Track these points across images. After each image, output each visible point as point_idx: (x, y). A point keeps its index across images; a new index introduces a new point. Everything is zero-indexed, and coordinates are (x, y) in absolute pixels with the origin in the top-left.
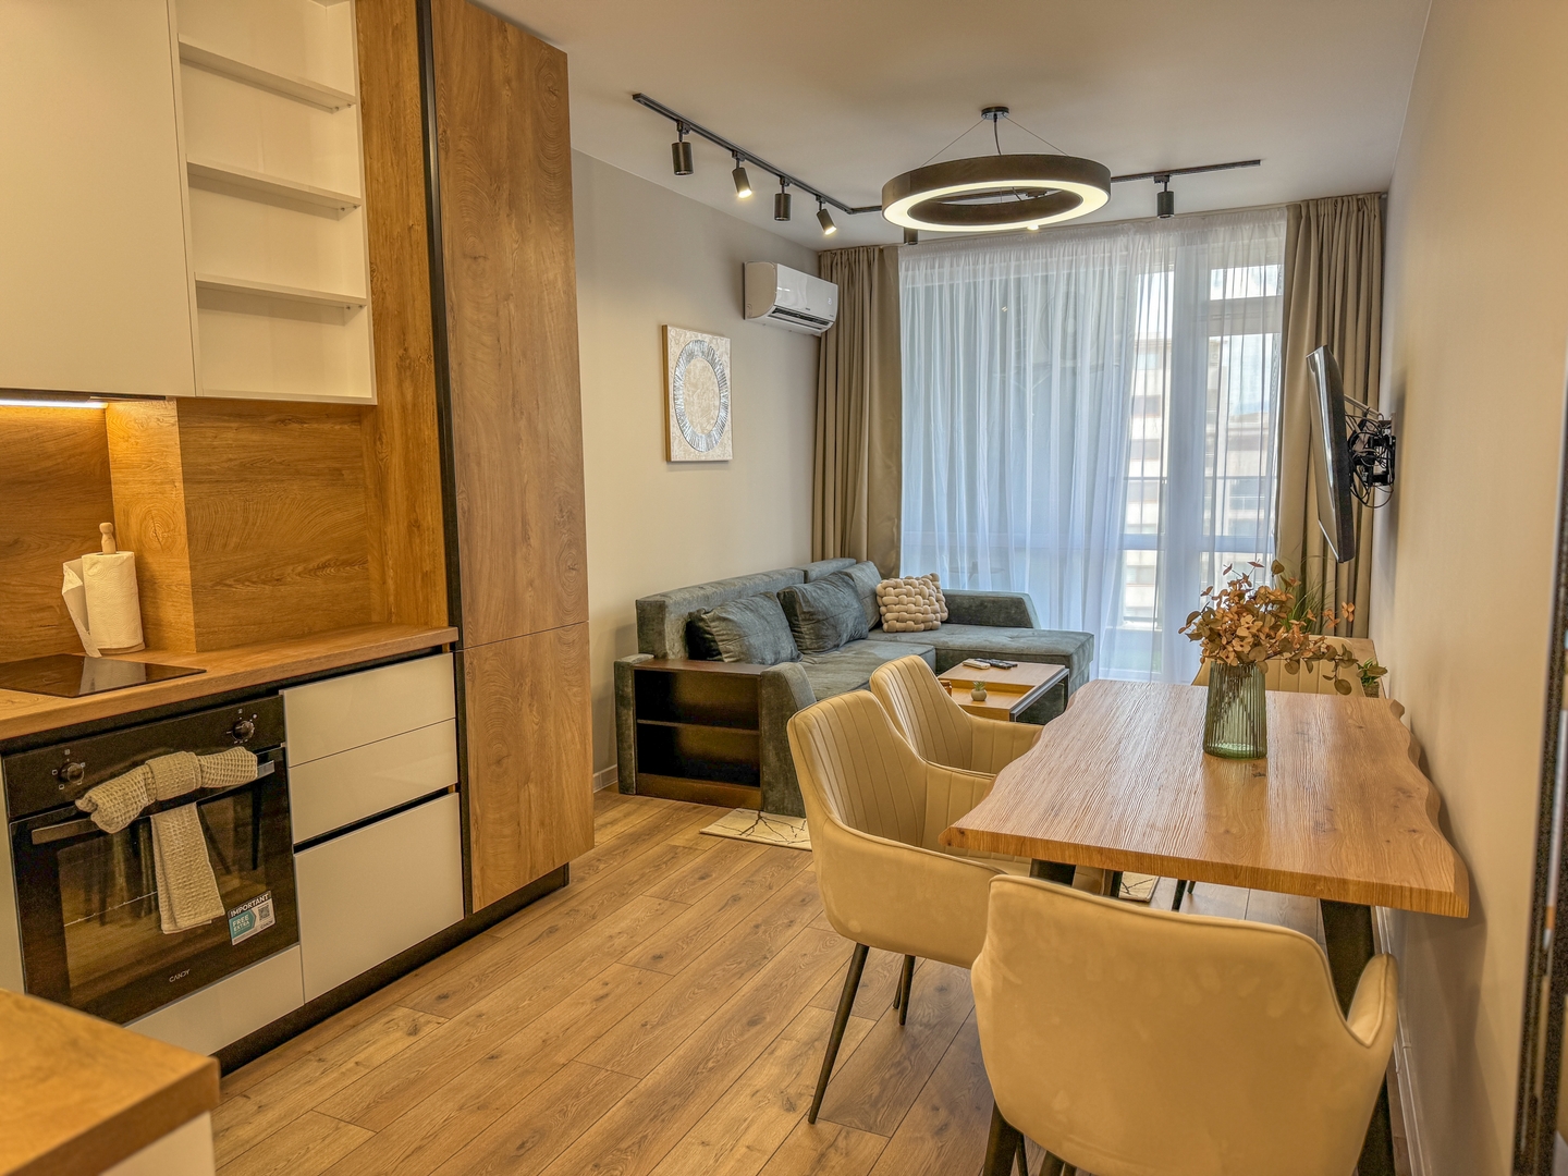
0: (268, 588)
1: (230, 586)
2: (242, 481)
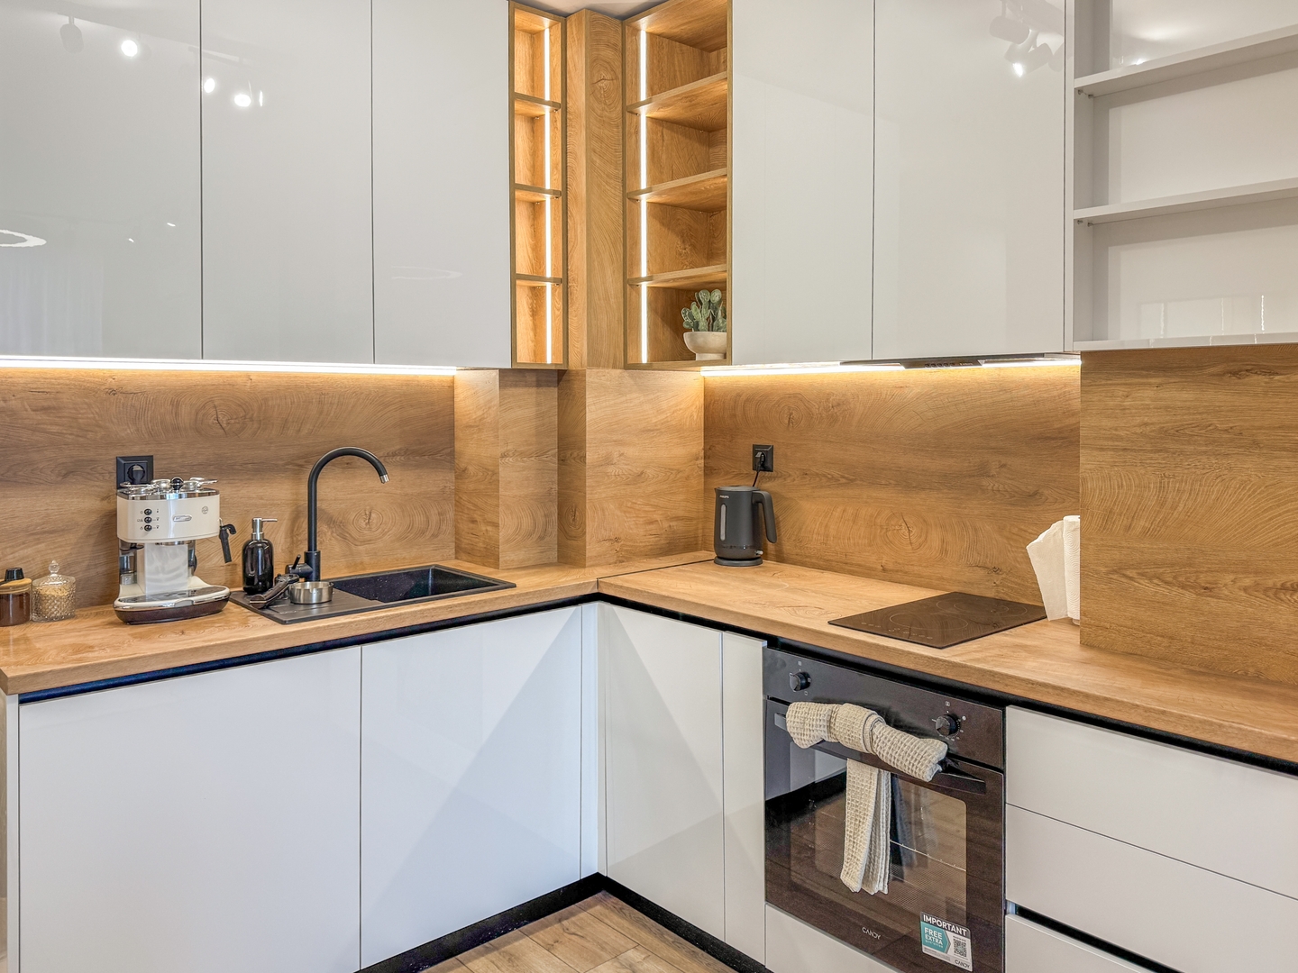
0: (1189, 597)
1: (1131, 578)
2: (1160, 451)
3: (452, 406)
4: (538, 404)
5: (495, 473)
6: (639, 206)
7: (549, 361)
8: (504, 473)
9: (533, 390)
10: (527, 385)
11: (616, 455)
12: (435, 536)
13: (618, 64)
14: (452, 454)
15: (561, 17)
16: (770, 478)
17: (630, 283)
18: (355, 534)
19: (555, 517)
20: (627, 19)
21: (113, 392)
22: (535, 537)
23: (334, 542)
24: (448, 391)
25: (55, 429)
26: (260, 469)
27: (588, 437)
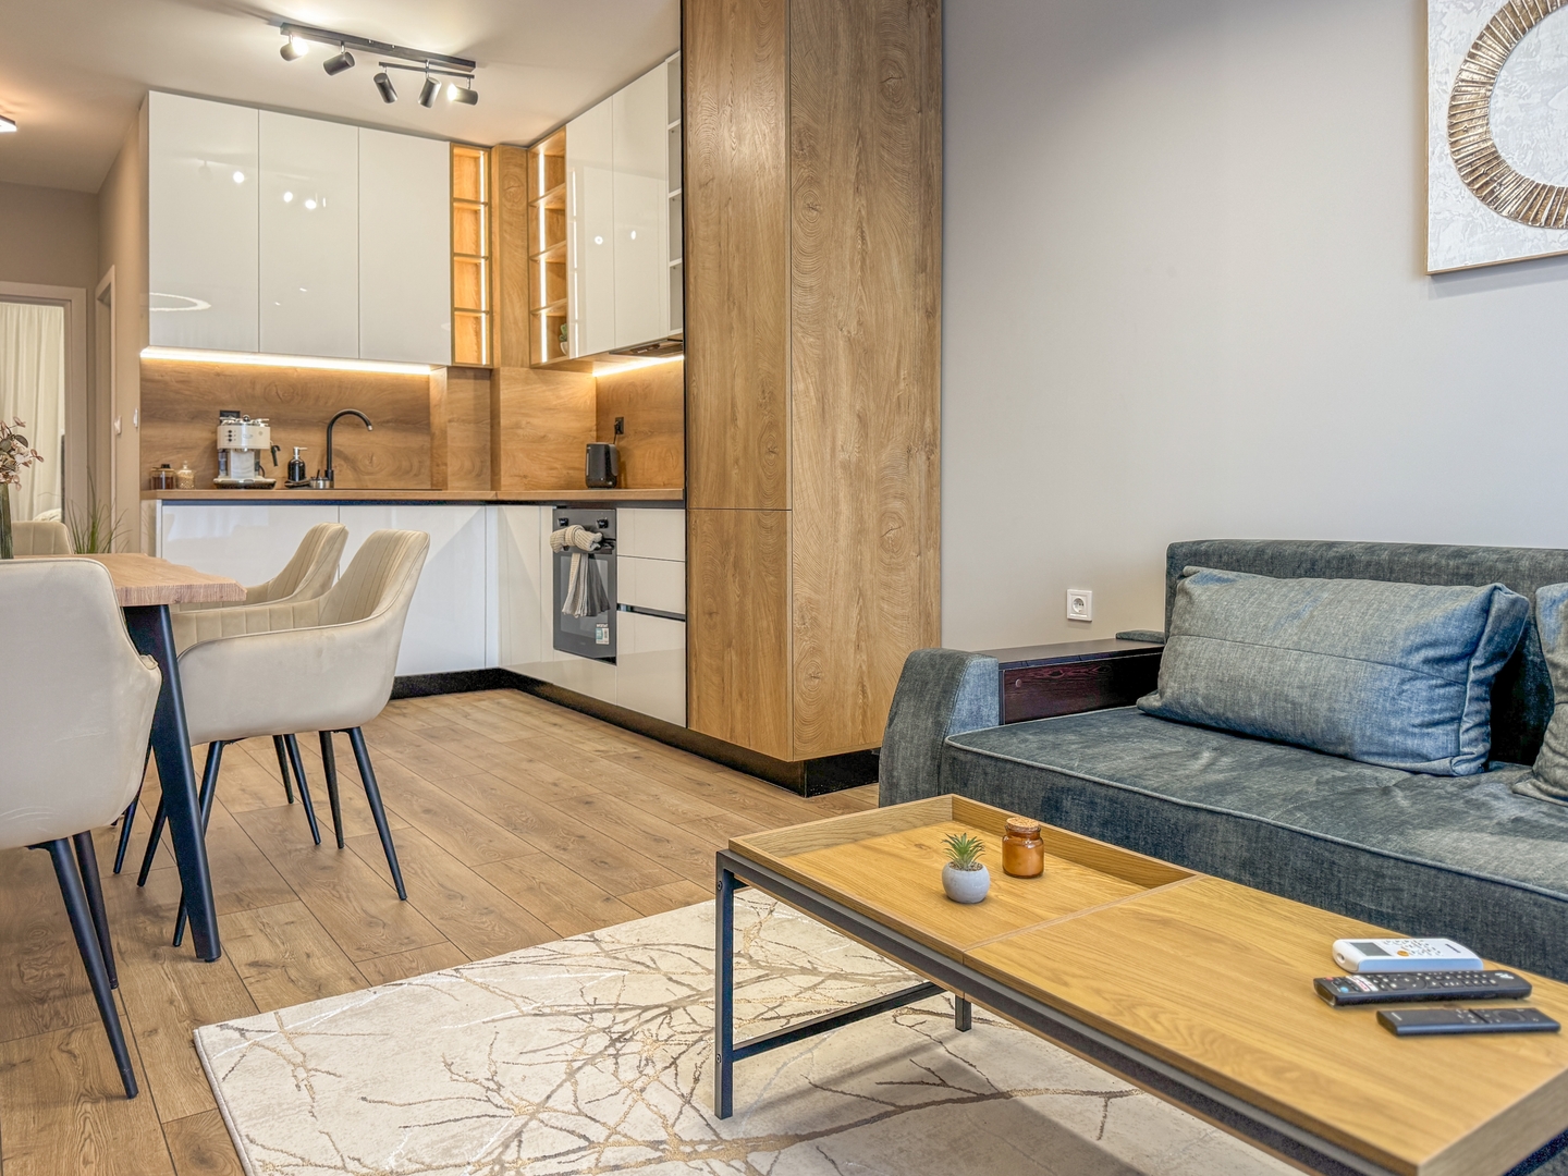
3: (428, 394)
4: (475, 390)
5: (446, 432)
6: (539, 264)
7: (484, 362)
8: (451, 432)
9: (472, 381)
10: (467, 378)
11: (524, 423)
12: (415, 475)
13: (524, 176)
14: (429, 425)
15: (488, 149)
16: (623, 438)
17: (533, 314)
18: (362, 468)
19: (489, 463)
20: (530, 147)
21: (218, 374)
22: (474, 474)
23: (349, 472)
24: (425, 384)
25: (187, 393)
26: (302, 424)
27: (502, 410)
